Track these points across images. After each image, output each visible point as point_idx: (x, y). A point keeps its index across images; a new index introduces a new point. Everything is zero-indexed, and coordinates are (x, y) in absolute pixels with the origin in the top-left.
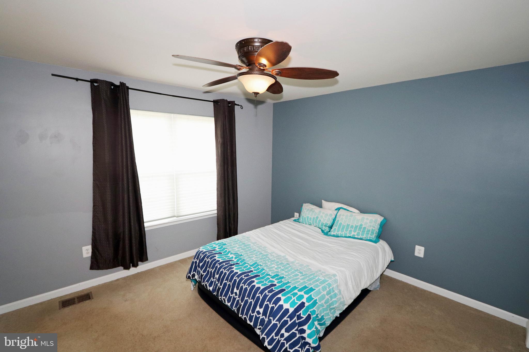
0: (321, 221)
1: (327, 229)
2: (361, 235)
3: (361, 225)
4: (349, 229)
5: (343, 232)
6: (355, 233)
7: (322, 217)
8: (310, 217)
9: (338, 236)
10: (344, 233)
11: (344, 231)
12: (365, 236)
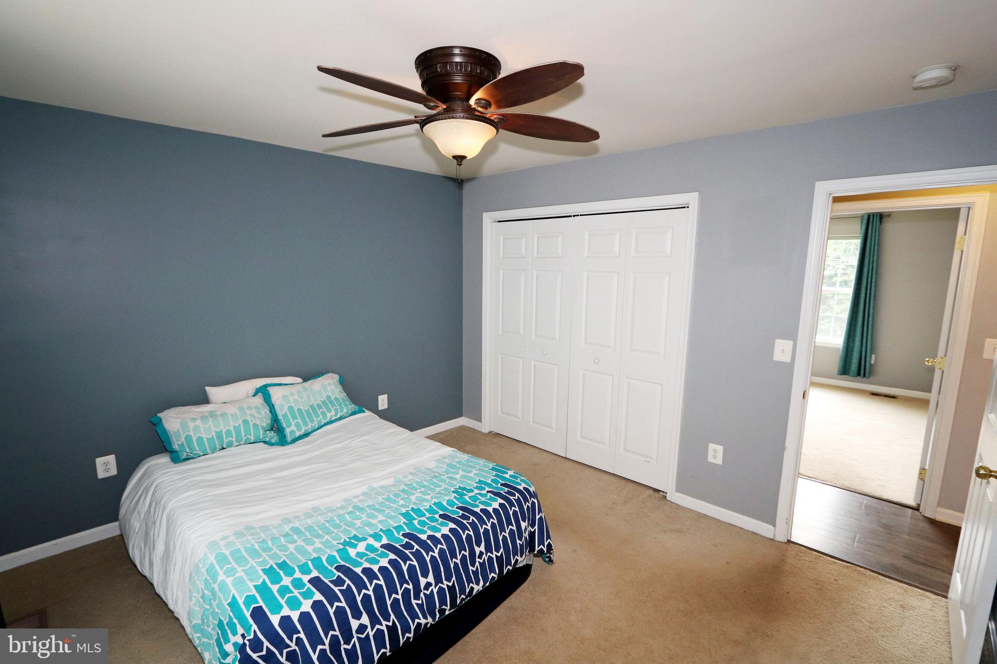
0: (258, 425)
1: (272, 436)
2: (340, 412)
3: (328, 397)
4: (319, 413)
5: (314, 421)
6: (332, 413)
7: (252, 416)
8: (224, 431)
9: (306, 435)
10: (316, 422)
11: (315, 419)
12: (345, 410)
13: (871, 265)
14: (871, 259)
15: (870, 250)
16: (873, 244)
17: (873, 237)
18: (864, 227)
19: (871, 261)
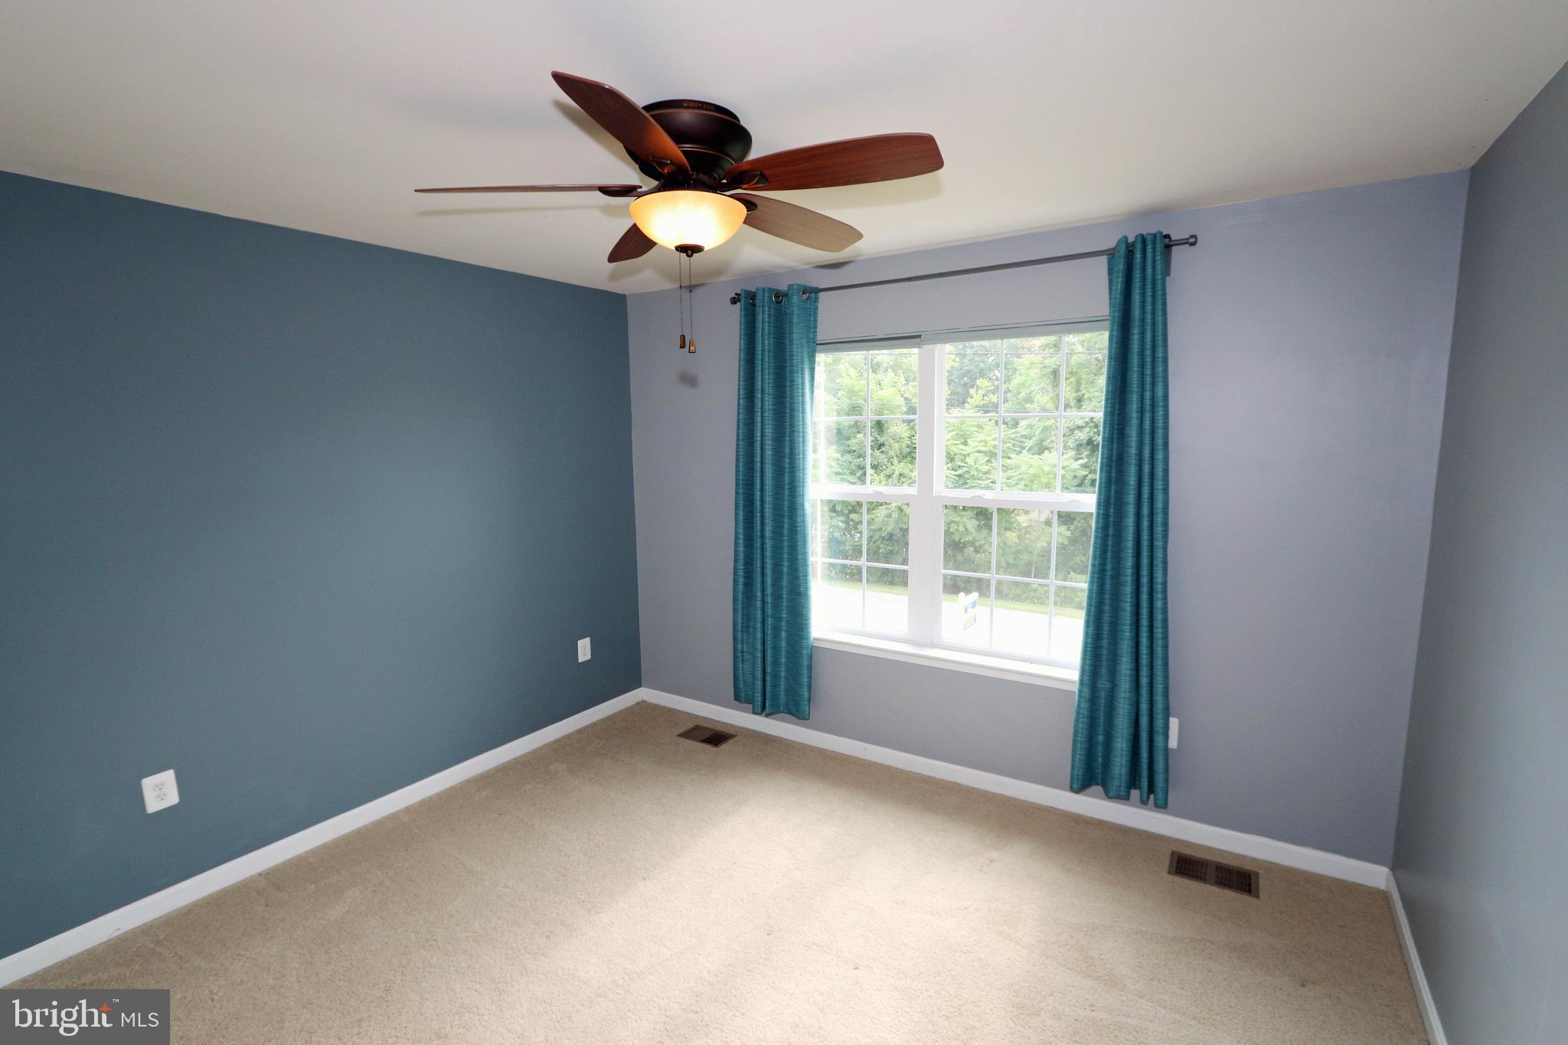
13: (1148, 415)
14: (1148, 395)
15: (1142, 366)
16: (1148, 340)
17: (1149, 317)
18: (1119, 286)
19: (1148, 402)
